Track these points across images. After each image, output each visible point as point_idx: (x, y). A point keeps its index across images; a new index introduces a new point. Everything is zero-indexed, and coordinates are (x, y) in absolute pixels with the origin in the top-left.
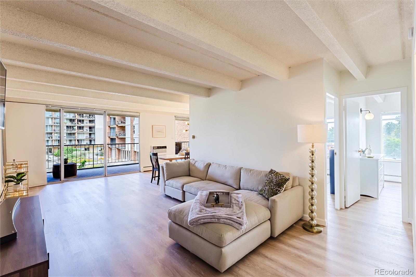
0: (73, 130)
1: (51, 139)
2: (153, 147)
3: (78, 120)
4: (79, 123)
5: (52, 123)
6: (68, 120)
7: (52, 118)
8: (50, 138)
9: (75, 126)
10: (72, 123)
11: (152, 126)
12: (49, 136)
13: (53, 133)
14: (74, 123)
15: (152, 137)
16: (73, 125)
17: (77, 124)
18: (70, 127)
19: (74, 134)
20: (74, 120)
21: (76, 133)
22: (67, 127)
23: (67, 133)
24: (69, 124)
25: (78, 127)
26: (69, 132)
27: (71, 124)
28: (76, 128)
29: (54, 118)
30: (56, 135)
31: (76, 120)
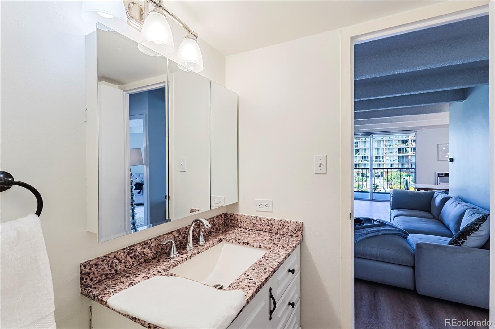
0: (406, 152)
1: (382, 163)
2: (438, 173)
3: (411, 140)
4: (413, 143)
5: (384, 146)
6: (401, 141)
7: (384, 141)
8: (382, 161)
9: (409, 148)
10: (405, 145)
11: (438, 145)
12: (380, 159)
13: (384, 156)
14: (407, 144)
15: (438, 161)
16: (406, 147)
17: (410, 144)
18: (403, 149)
19: (407, 156)
20: (407, 141)
21: (410, 156)
22: (399, 149)
23: (399, 156)
24: (402, 145)
25: (411, 148)
26: (401, 155)
27: (403, 145)
28: (409, 149)
29: (386, 140)
30: (387, 158)
31: (410, 140)
